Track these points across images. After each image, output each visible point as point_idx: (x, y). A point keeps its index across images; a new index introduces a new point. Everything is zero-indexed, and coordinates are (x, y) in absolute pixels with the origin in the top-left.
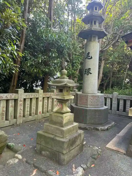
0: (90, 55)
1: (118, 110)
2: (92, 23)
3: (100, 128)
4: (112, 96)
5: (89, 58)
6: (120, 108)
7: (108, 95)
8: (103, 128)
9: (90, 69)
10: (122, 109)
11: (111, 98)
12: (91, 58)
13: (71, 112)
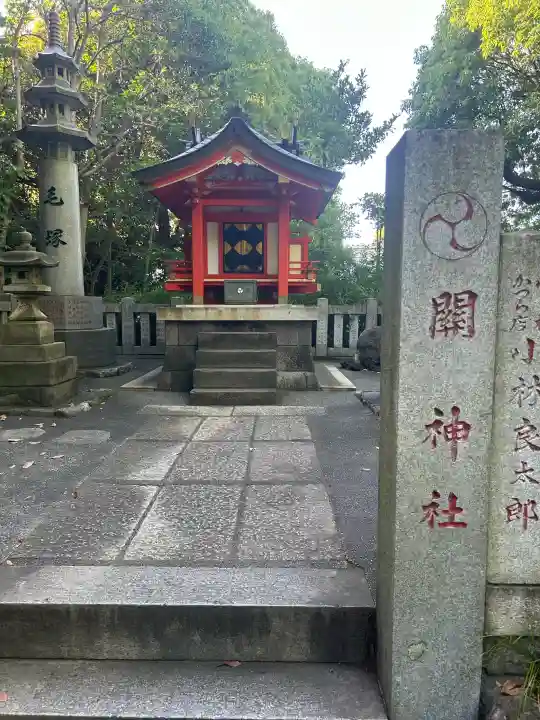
0: (57, 194)
1: (138, 342)
2: (52, 106)
3: (101, 371)
4: (121, 307)
5: (53, 201)
6: (142, 337)
7: (110, 305)
8: (107, 370)
9: (61, 231)
10: (148, 338)
11: (117, 314)
12: (62, 203)
13: (48, 320)
